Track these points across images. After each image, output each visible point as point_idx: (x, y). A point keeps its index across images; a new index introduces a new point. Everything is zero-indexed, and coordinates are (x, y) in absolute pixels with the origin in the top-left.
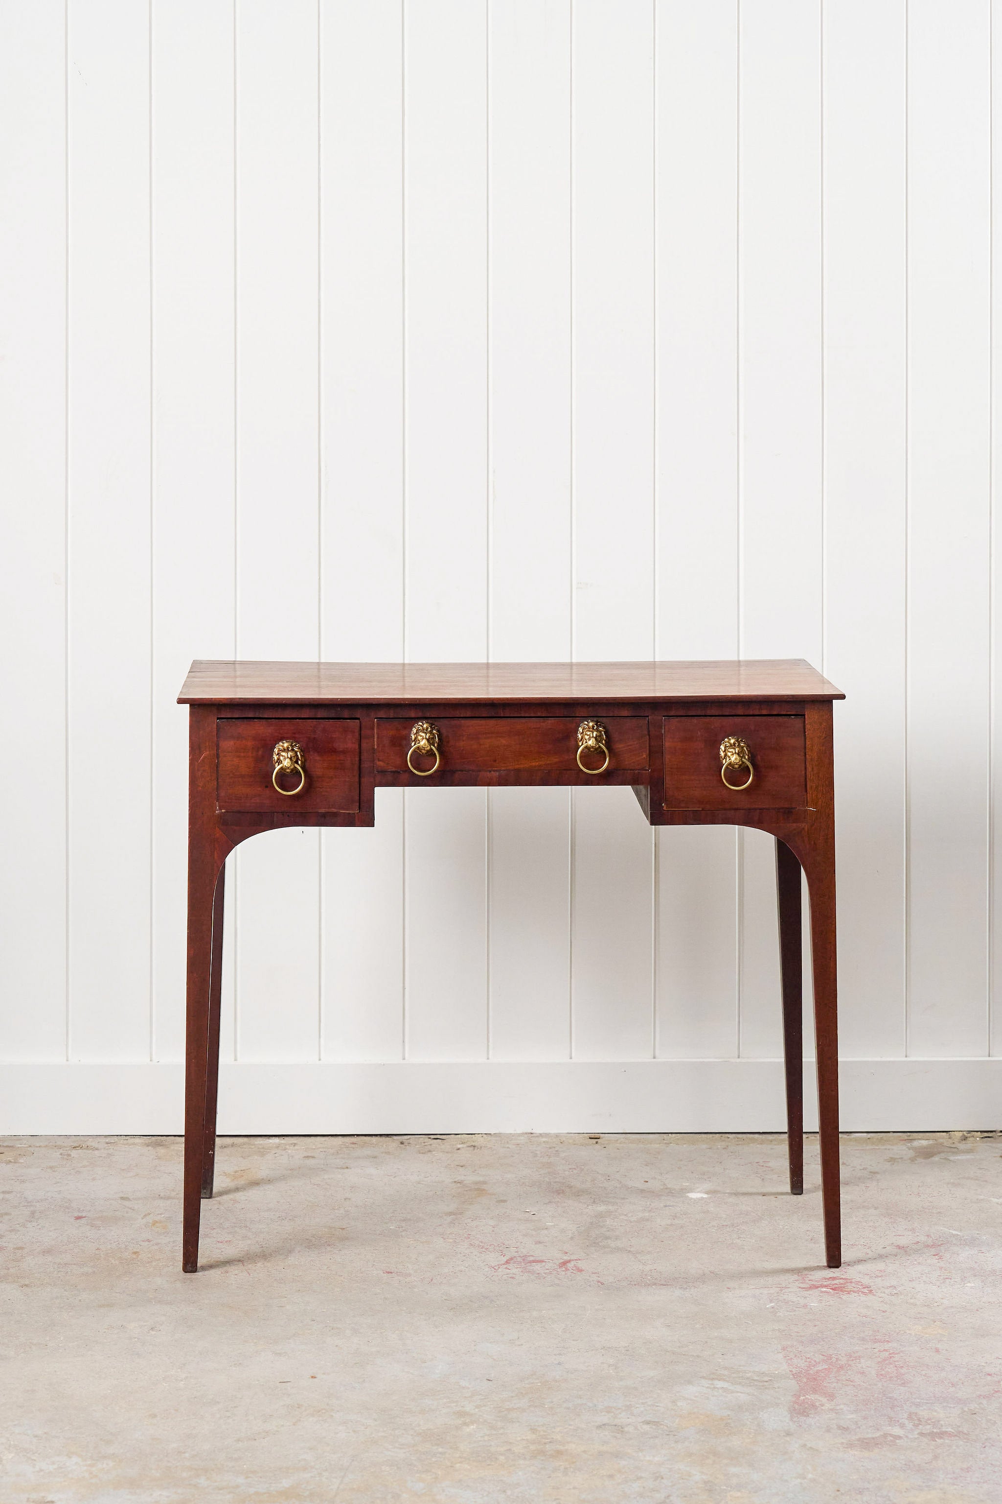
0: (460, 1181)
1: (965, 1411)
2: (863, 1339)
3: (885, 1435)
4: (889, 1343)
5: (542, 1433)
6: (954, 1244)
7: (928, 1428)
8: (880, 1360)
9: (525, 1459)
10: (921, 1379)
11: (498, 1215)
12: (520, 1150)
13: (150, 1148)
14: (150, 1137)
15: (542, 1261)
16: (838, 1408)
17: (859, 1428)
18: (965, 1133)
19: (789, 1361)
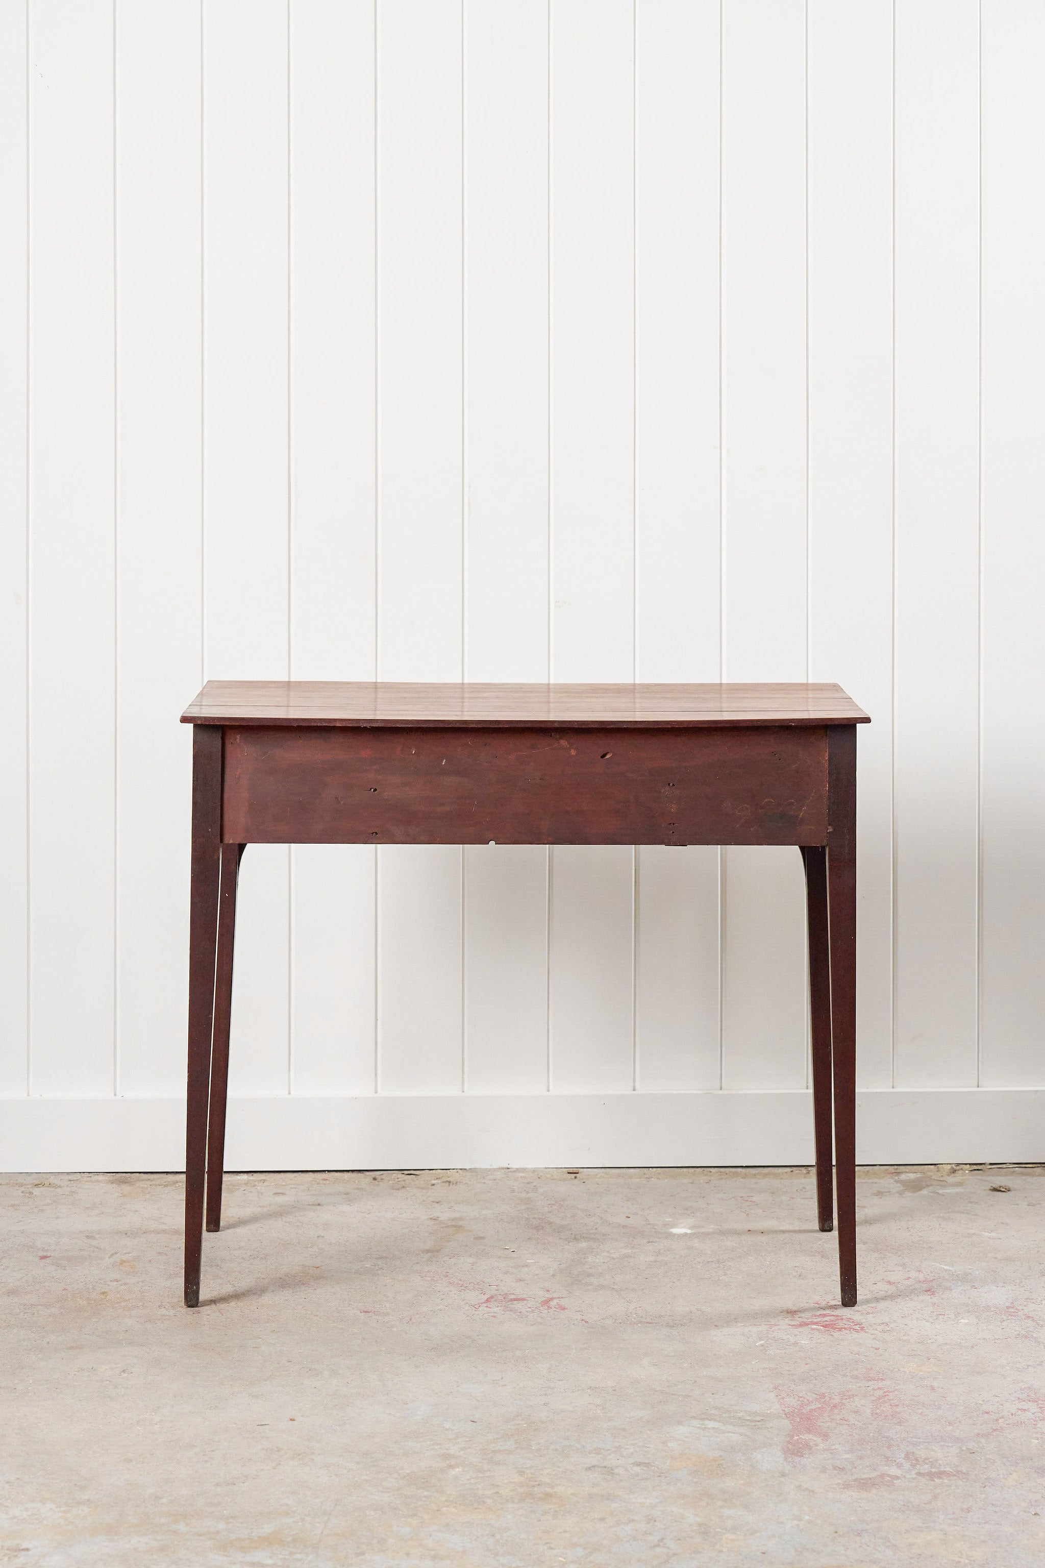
0: (435, 1218)
1: (963, 1450)
2: (856, 1377)
3: (882, 1476)
4: (883, 1382)
5: (530, 1475)
6: (947, 1280)
7: (925, 1468)
8: (873, 1398)
9: (513, 1502)
10: (917, 1417)
11: (476, 1252)
12: (497, 1185)
13: (114, 1185)
14: (114, 1174)
15: (523, 1299)
16: (833, 1447)
17: (856, 1468)
18: (953, 1165)
19: (781, 1401)
